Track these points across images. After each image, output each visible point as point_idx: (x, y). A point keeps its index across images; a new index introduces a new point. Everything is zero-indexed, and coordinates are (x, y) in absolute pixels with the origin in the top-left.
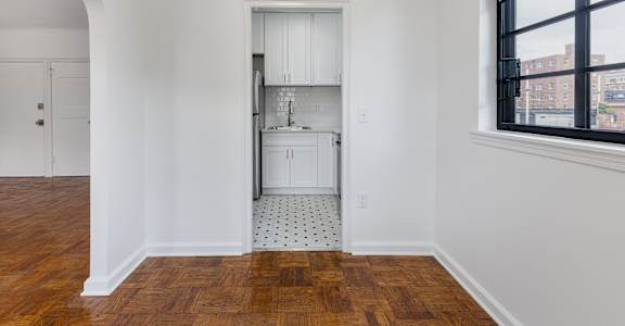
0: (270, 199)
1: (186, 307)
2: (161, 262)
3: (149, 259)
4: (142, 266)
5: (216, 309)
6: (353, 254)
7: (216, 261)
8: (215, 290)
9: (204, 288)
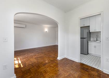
0: (90, 55)
1: (66, 65)
2: (66, 59)
3: (65, 58)
4: (64, 58)
5: (70, 67)
6: (104, 72)
7: (73, 61)
8: (71, 65)
9: (70, 64)
